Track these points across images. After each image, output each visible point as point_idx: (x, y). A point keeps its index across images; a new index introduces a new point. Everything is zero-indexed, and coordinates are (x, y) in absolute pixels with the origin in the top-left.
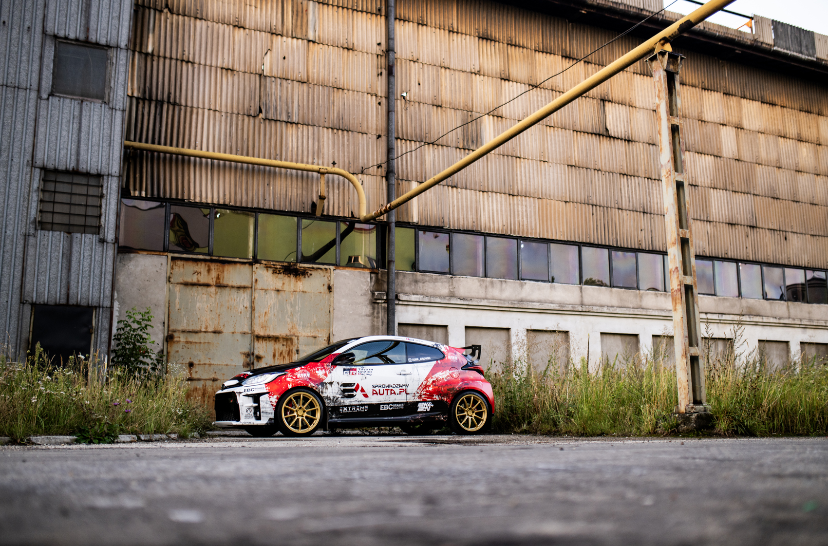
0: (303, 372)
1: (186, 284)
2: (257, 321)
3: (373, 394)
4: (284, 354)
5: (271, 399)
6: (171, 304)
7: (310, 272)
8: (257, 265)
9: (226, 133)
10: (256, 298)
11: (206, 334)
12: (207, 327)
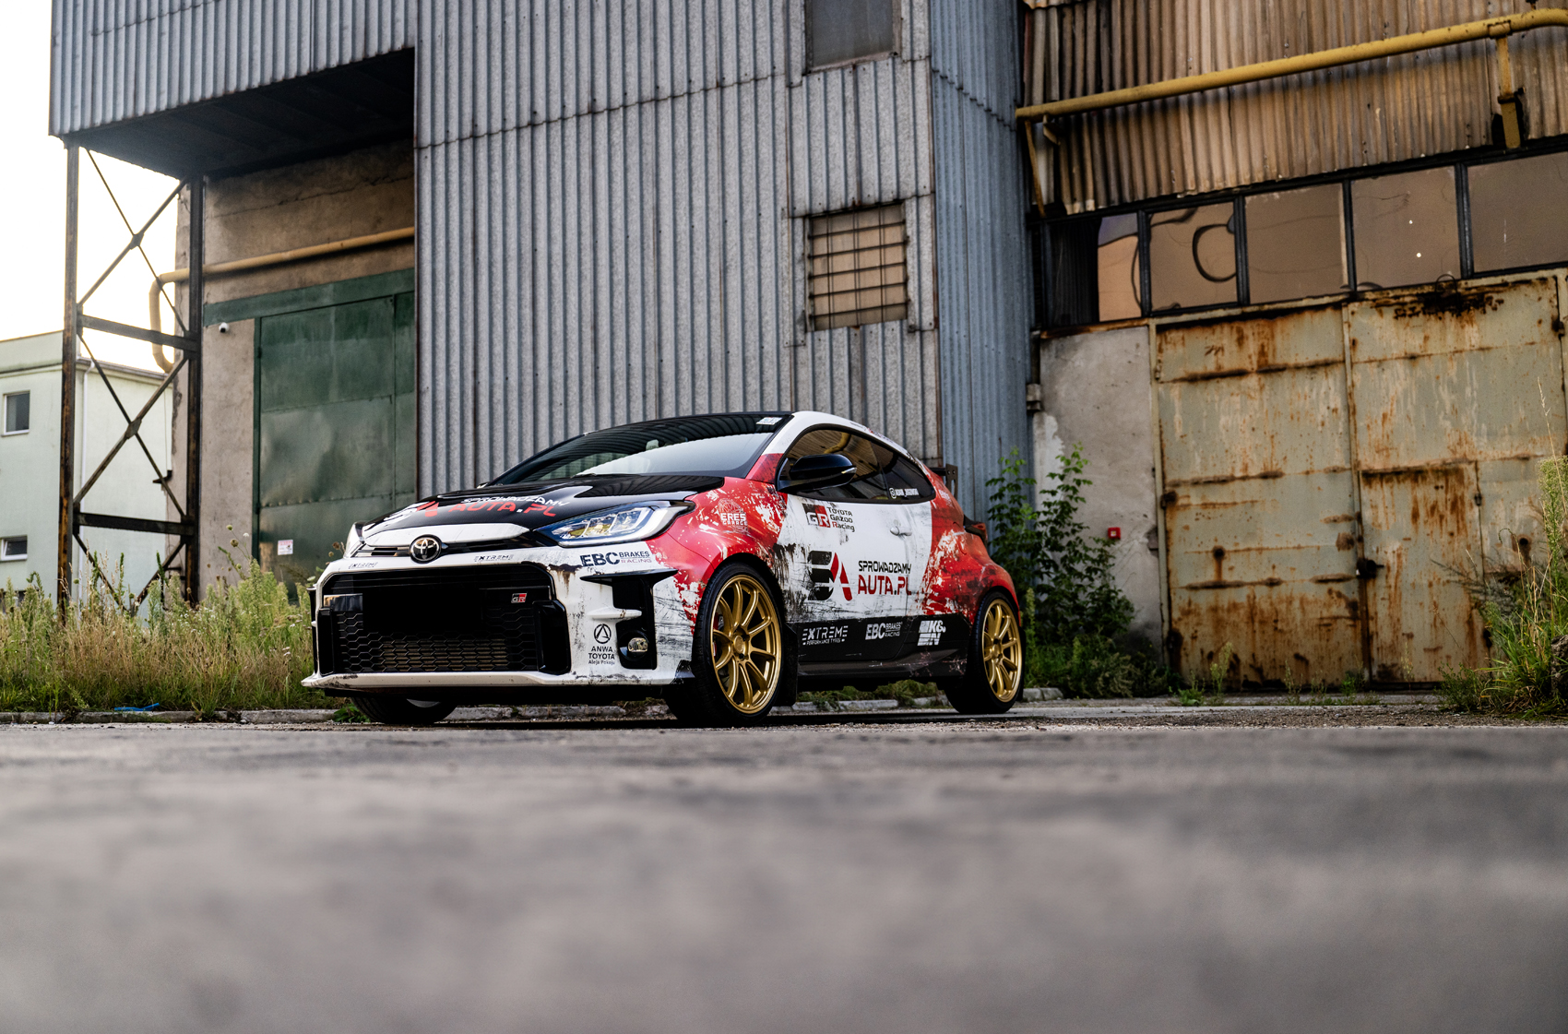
1: (1193, 379)
2: (1363, 437)
4: (1441, 508)
6: (1164, 427)
7: (1496, 297)
8: (1354, 306)
9: (1253, 15)
10: (1358, 384)
11: (1245, 484)
12: (1246, 468)
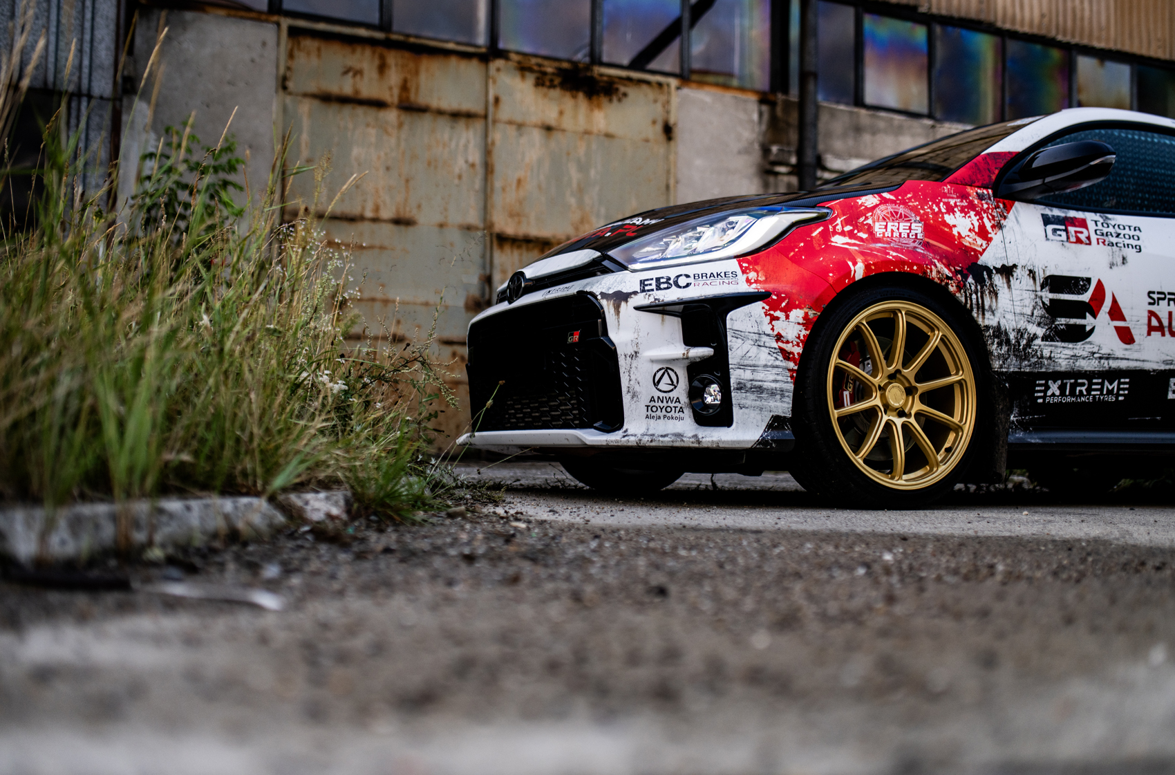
0: (895, 216)
1: (326, 98)
2: (498, 200)
3: (1151, 329)
5: (780, 326)
7: (622, 89)
8: (499, 63)
10: (498, 143)
11: (375, 226)
12: (377, 209)
